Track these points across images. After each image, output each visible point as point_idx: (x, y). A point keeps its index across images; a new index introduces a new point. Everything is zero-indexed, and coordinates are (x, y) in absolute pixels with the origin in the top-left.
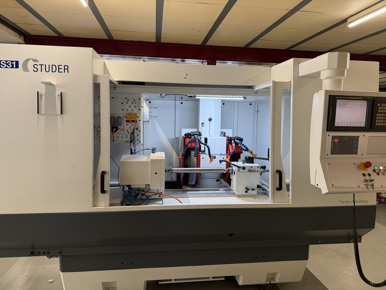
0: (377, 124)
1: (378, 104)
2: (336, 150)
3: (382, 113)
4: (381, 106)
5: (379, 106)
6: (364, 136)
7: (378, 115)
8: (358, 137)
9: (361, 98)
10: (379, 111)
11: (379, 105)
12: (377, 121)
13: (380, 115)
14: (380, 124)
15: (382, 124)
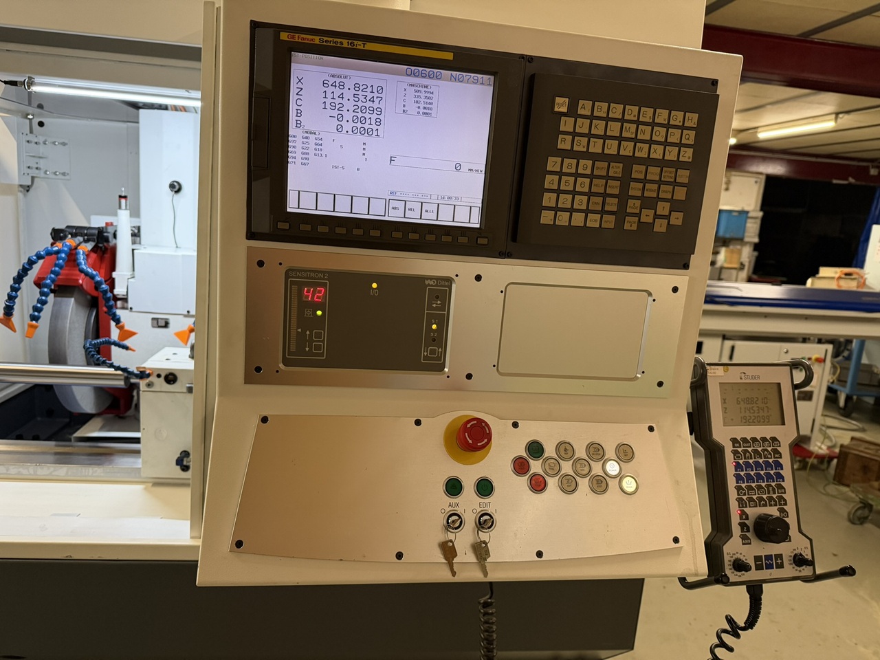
0: (546, 218)
1: (559, 100)
2: (318, 348)
3: (578, 156)
4: (573, 112)
5: (564, 109)
6: (478, 278)
7: (553, 163)
8: (449, 281)
9: (449, 56)
10: (564, 143)
11: (561, 104)
12: (549, 199)
13: (569, 165)
14: (563, 218)
15: (578, 220)
